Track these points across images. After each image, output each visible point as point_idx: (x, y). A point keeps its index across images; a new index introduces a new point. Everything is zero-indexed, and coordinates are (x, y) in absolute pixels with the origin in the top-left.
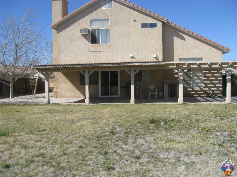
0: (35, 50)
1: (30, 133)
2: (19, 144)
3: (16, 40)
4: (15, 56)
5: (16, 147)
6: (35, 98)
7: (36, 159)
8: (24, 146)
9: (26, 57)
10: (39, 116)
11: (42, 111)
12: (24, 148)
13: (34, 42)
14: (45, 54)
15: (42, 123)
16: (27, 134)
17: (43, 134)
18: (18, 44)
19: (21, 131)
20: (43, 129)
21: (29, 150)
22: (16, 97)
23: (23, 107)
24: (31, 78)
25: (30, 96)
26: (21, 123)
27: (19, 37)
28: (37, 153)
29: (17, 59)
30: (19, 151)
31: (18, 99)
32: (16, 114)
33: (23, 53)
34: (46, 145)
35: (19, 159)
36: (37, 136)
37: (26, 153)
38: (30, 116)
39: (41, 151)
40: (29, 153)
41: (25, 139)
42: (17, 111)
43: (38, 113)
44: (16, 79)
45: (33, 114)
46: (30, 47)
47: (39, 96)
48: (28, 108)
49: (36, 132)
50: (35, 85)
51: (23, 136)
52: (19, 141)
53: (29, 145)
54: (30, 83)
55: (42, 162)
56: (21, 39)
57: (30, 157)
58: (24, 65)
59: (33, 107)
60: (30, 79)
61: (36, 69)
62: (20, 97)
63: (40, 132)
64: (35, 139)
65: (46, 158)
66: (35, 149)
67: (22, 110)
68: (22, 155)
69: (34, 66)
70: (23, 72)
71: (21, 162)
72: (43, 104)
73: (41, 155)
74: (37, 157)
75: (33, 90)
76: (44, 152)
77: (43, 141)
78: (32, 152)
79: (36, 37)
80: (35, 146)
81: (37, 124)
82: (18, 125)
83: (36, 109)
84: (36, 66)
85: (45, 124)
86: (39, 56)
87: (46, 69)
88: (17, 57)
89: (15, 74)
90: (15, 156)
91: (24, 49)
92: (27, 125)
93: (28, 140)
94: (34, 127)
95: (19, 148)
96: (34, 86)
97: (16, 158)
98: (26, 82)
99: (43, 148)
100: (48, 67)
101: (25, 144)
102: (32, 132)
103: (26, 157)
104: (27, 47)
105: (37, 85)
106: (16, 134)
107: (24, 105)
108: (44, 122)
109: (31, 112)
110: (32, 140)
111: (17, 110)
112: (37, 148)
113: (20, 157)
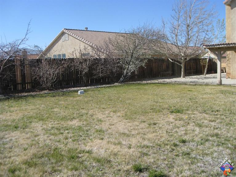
0: (207, 29)
1: (204, 113)
2: (194, 122)
3: (188, 21)
4: (187, 36)
5: (191, 124)
6: (205, 78)
7: (210, 138)
8: (198, 124)
9: (197, 37)
10: (212, 96)
11: (214, 91)
12: (198, 127)
13: (206, 21)
14: (216, 33)
15: (215, 104)
16: (200, 113)
17: (217, 115)
18: (190, 24)
19: (194, 109)
20: (216, 109)
21: (203, 128)
22: (187, 77)
23: (195, 87)
24: (202, 59)
25: (201, 76)
26: (194, 101)
27: (190, 18)
28: (212, 132)
29: (188, 40)
30: (194, 129)
31: (189, 79)
32: (189, 93)
33: (195, 33)
34: (221, 126)
35: (194, 136)
36: (211, 116)
37: (200, 131)
38: (202, 95)
39: (216, 131)
40: (203, 132)
41: (199, 118)
42: (189, 91)
43: (210, 94)
44: (188, 59)
45: (205, 93)
46: (202, 27)
47: (209, 76)
48: (200, 88)
49: (210, 112)
50: (205, 65)
51: (196, 115)
52: (193, 119)
53: (204, 124)
54: (201, 63)
55: (217, 142)
56: (192, 19)
57: (205, 136)
58: (195, 45)
59: (204, 87)
60: (200, 59)
61: (208, 48)
62: (191, 77)
63: (214, 113)
64: (209, 119)
65: (221, 139)
66: (209, 128)
67: (194, 90)
68: (196, 133)
69: (206, 46)
70: (195, 52)
71: (196, 139)
72: (214, 84)
73: (216, 135)
74: (212, 137)
75: (204, 70)
76: (219, 132)
77: (217, 121)
78: (207, 131)
79: (208, 16)
80: (209, 125)
81: (210, 104)
82: (191, 104)
83: (208, 89)
84: (208, 45)
85: (218, 105)
86: (211, 35)
87: (219, 48)
88: (188, 37)
89: (186, 54)
90: (190, 133)
91: (195, 29)
92: (200, 105)
93: (202, 119)
94: (207, 107)
95: (193, 126)
96: (204, 67)
97: (191, 135)
98: (196, 62)
99: (217, 128)
100: (221, 46)
101: (199, 122)
102: (205, 111)
103: (201, 135)
104: (198, 27)
105: (208, 65)
106: (190, 112)
107: (195, 85)
108: (217, 102)
109: (203, 92)
110: (206, 119)
111: (189, 89)
112: (212, 128)
113: (195, 134)
